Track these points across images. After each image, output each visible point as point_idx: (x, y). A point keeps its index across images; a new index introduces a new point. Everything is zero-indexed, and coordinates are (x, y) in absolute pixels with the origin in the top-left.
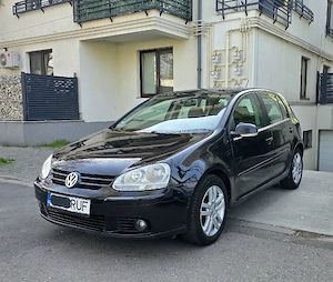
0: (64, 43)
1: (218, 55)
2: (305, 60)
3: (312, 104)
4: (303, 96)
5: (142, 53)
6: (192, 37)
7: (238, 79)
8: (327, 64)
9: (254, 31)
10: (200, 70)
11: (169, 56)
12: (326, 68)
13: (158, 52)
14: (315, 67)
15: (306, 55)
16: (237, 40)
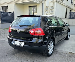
0: (11, 4)
1: (47, 8)
2: (67, 9)
3: (68, 19)
4: (66, 17)
5: (29, 7)
6: (41, 3)
7: (52, 13)
8: (71, 10)
9: (56, 2)
10: (43, 11)
11: (36, 8)
12: (71, 11)
13: (33, 7)
14: (69, 11)
15: (67, 8)
16: (52, 4)
